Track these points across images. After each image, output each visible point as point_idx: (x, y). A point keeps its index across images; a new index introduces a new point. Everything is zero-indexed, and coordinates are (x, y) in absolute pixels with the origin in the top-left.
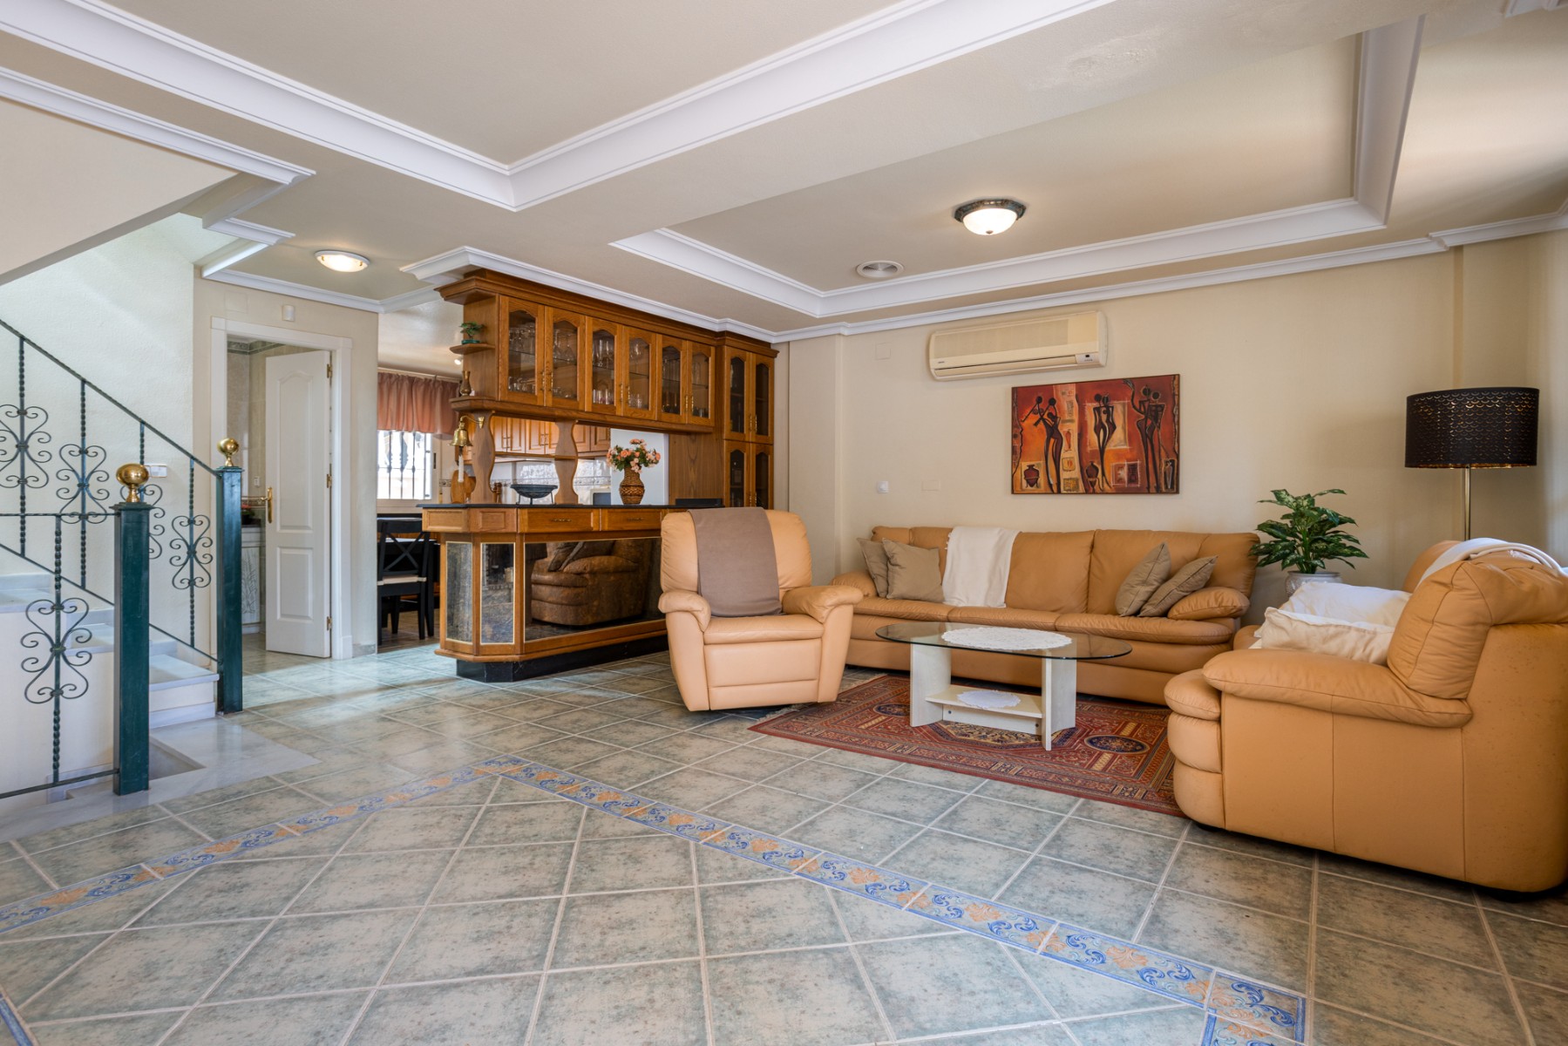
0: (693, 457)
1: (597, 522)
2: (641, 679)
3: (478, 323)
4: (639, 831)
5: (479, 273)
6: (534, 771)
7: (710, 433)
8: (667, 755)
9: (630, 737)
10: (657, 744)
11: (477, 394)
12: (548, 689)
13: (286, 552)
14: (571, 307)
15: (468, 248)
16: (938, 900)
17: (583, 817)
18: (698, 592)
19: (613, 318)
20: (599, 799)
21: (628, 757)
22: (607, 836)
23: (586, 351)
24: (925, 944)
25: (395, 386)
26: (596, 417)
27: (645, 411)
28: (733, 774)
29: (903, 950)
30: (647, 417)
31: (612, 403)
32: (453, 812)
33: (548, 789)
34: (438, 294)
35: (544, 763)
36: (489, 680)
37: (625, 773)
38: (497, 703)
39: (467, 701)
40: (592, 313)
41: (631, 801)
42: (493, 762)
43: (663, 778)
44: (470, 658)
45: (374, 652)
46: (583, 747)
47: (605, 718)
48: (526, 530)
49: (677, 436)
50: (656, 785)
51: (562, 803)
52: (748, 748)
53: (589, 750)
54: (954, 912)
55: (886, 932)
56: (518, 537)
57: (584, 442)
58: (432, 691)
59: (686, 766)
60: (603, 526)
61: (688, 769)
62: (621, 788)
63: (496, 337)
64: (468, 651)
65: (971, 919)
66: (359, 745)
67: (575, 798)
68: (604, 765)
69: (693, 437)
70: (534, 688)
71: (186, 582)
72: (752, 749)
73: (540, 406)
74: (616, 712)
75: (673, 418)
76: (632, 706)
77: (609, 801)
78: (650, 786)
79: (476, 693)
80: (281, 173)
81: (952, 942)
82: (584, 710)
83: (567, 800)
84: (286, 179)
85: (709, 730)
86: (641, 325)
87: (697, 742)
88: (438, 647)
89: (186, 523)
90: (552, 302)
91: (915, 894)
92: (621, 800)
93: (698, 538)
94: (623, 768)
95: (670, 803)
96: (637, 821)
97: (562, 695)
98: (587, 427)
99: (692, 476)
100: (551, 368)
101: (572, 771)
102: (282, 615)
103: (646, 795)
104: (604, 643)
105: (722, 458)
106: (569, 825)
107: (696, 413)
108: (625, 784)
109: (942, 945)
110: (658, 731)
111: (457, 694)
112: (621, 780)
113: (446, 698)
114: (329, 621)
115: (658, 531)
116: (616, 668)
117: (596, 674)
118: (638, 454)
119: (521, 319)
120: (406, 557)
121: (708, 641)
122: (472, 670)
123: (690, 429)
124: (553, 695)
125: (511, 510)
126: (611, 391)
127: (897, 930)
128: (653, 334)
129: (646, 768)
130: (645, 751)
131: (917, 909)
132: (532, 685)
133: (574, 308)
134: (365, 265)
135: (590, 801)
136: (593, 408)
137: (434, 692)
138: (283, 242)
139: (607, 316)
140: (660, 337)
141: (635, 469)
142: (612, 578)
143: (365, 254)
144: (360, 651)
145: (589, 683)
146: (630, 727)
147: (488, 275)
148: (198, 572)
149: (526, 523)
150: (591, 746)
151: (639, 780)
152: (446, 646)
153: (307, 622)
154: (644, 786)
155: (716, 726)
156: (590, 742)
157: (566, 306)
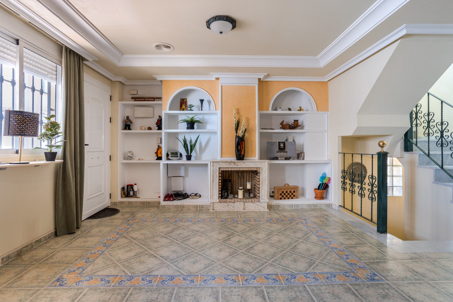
16: (150, 281)
24: (150, 268)
29: (155, 266)
54: (145, 279)
55: (161, 268)
65: (139, 279)
81: (143, 271)
91: (158, 281)
109: (146, 270)
127: (159, 269)
131: (156, 277)
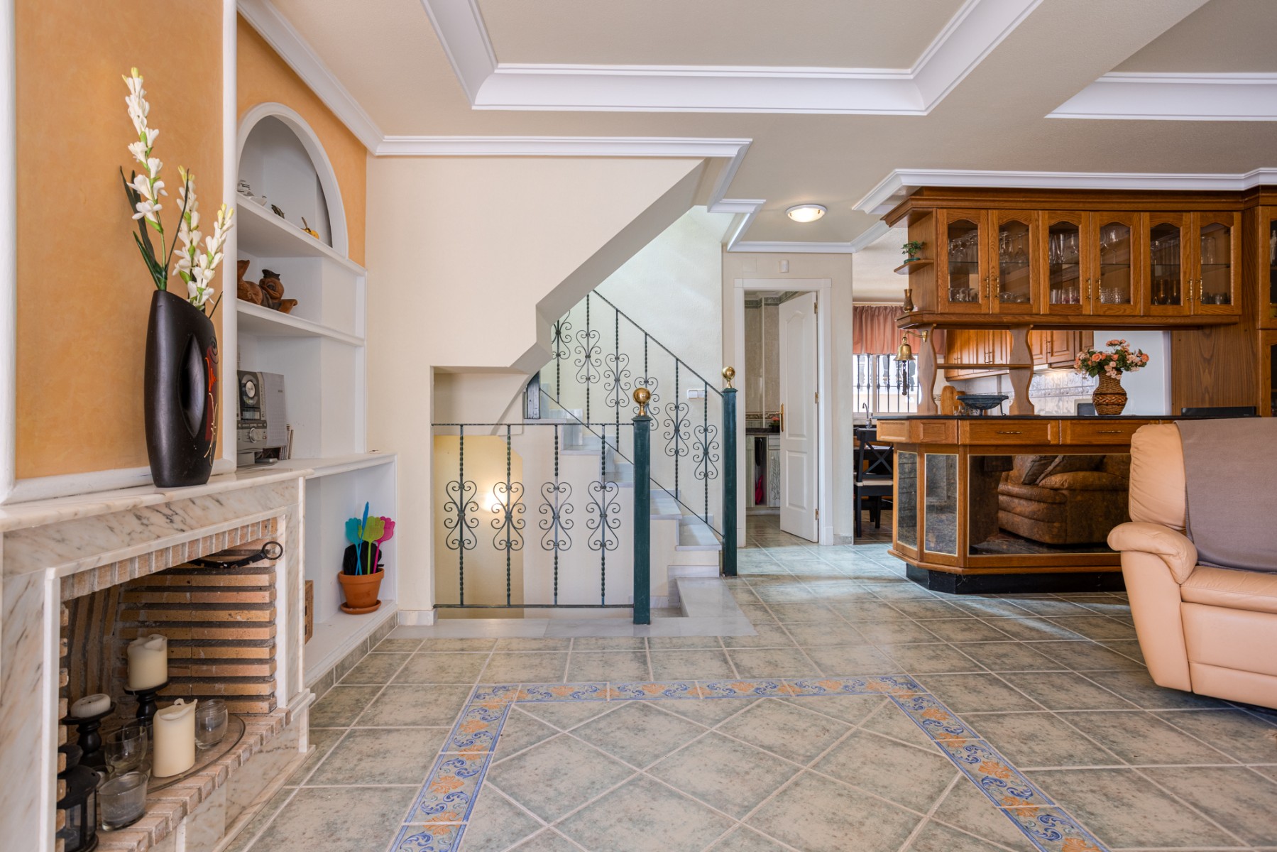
0: (1207, 356)
1: (1056, 434)
2: (1109, 621)
3: (920, 242)
4: (1011, 840)
5: (919, 192)
6: (925, 704)
7: (1235, 324)
8: (1103, 738)
9: (1061, 696)
10: (1093, 718)
11: (919, 308)
12: (989, 610)
13: (794, 455)
14: (1019, 205)
15: (898, 171)
17: (951, 787)
18: (1185, 530)
19: (1075, 206)
20: (981, 768)
21: (1046, 723)
22: (965, 828)
23: (1040, 251)
25: (889, 317)
26: (1056, 320)
27: (1126, 306)
28: (1206, 811)
30: (1128, 312)
31: (1077, 300)
32: (824, 723)
33: (928, 732)
34: (884, 222)
35: (941, 697)
36: (931, 588)
37: (1032, 744)
38: (929, 614)
39: (902, 605)
40: (1047, 206)
41: (1021, 788)
42: (890, 678)
43: (1082, 771)
44: (915, 563)
45: (850, 543)
46: (994, 690)
47: (1039, 661)
48: (968, 441)
49: (1183, 332)
50: (1068, 779)
51: (935, 755)
52: (1253, 775)
53: (999, 697)
56: (961, 449)
57: (1068, 350)
58: (876, 588)
59: (1127, 766)
60: (1064, 438)
61: (1129, 771)
62: (1016, 764)
63: (935, 251)
64: (914, 556)
66: (792, 627)
67: (952, 756)
68: (1009, 722)
69: (1207, 331)
70: (974, 605)
71: (703, 474)
72: (1260, 779)
73: (985, 314)
74: (1057, 657)
75: (1170, 309)
76: (1081, 653)
77: (993, 776)
78: (1058, 776)
79: (916, 599)
80: (727, 148)
82: (1018, 645)
83: (943, 755)
84: (732, 152)
85: (1189, 722)
86: (1116, 207)
87: (1161, 734)
88: (890, 547)
89: (702, 431)
90: (996, 204)
92: (1008, 782)
93: (1186, 457)
94: (1032, 737)
95: (1078, 816)
96: (1016, 822)
97: (1001, 620)
98: (1071, 332)
99: (1207, 379)
100: (997, 273)
101: (966, 719)
102: (790, 504)
103: (1047, 788)
104: (1068, 570)
105: (1255, 355)
106: (929, 790)
107: (1209, 300)
108: (1024, 759)
110: (1105, 698)
111: (897, 596)
112: (1021, 752)
113: (886, 597)
114: (817, 513)
115: (1127, 446)
116: (1082, 601)
117: (1053, 603)
118: (1116, 357)
119: (961, 230)
120: (881, 463)
121: (1186, 598)
122: (919, 575)
123: (1198, 321)
124: (992, 618)
125: (951, 421)
126: (1077, 289)
128: (1136, 214)
129: (1064, 747)
130: (1073, 722)
132: (973, 601)
133: (1024, 205)
134: (822, 213)
135: (968, 766)
136: (1050, 309)
137: (878, 589)
138: (760, 210)
139: (1067, 206)
140: (1146, 217)
141: (1113, 374)
142: (1079, 498)
143: (822, 203)
144: (839, 541)
145: (1039, 613)
146: (1066, 682)
147: (925, 193)
148: (710, 468)
149: (968, 435)
150: (1004, 692)
151: (1047, 761)
152: (897, 547)
153: (804, 511)
154: (1049, 773)
155: (1202, 718)
156: (1006, 686)
157: (1013, 205)
